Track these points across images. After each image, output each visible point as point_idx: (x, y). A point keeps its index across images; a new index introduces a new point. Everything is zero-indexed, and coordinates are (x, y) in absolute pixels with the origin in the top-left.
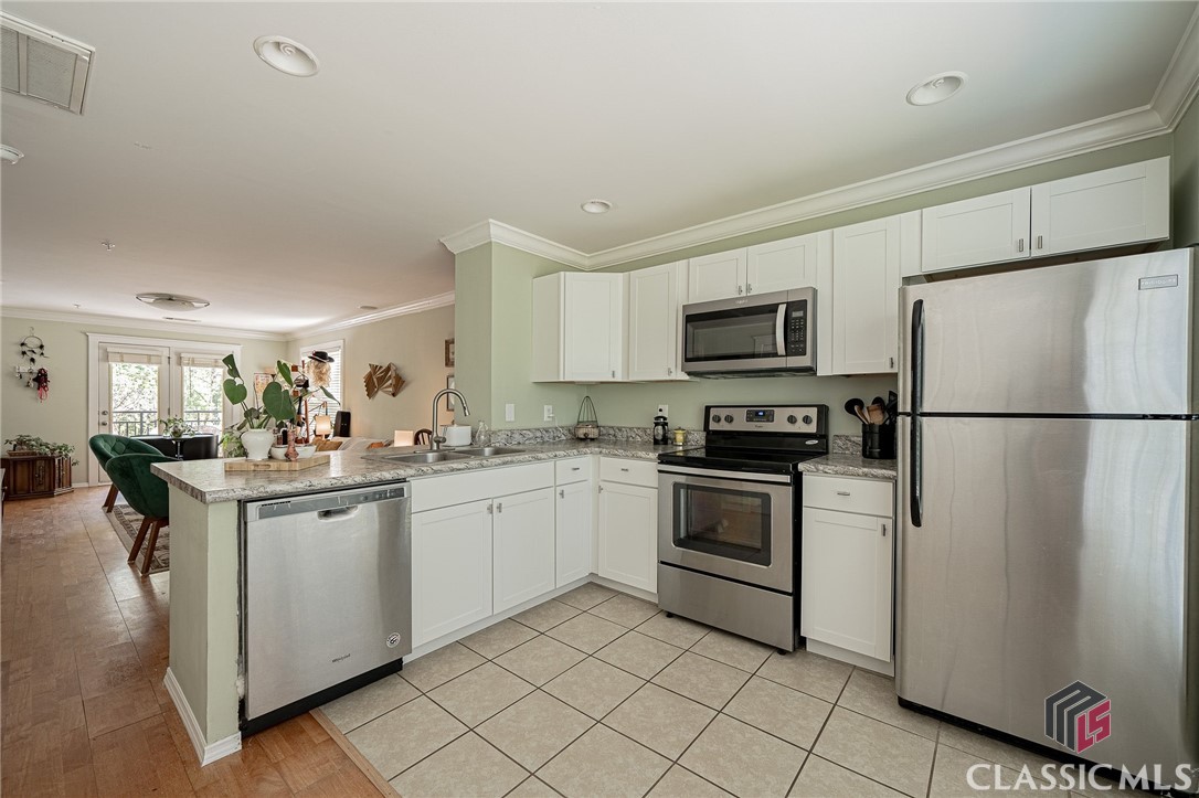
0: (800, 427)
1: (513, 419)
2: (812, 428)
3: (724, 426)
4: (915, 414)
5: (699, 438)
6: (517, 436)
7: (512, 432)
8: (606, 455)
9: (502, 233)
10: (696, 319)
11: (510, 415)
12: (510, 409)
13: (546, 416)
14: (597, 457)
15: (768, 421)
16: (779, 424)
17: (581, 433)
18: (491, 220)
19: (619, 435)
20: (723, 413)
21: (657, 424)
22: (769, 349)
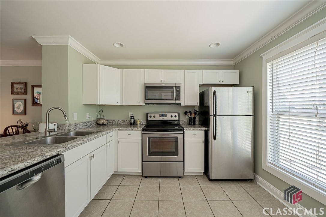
0: (174, 118)
1: (76, 119)
2: (177, 119)
3: (152, 119)
4: (215, 116)
5: (144, 122)
6: (79, 126)
7: (77, 124)
8: (121, 130)
9: (73, 43)
10: (148, 88)
11: (75, 118)
12: (75, 115)
13: (87, 117)
14: (116, 131)
15: (165, 117)
16: (168, 117)
17: (101, 122)
18: (70, 36)
19: (114, 123)
20: (152, 115)
21: (131, 119)
22: (171, 98)
